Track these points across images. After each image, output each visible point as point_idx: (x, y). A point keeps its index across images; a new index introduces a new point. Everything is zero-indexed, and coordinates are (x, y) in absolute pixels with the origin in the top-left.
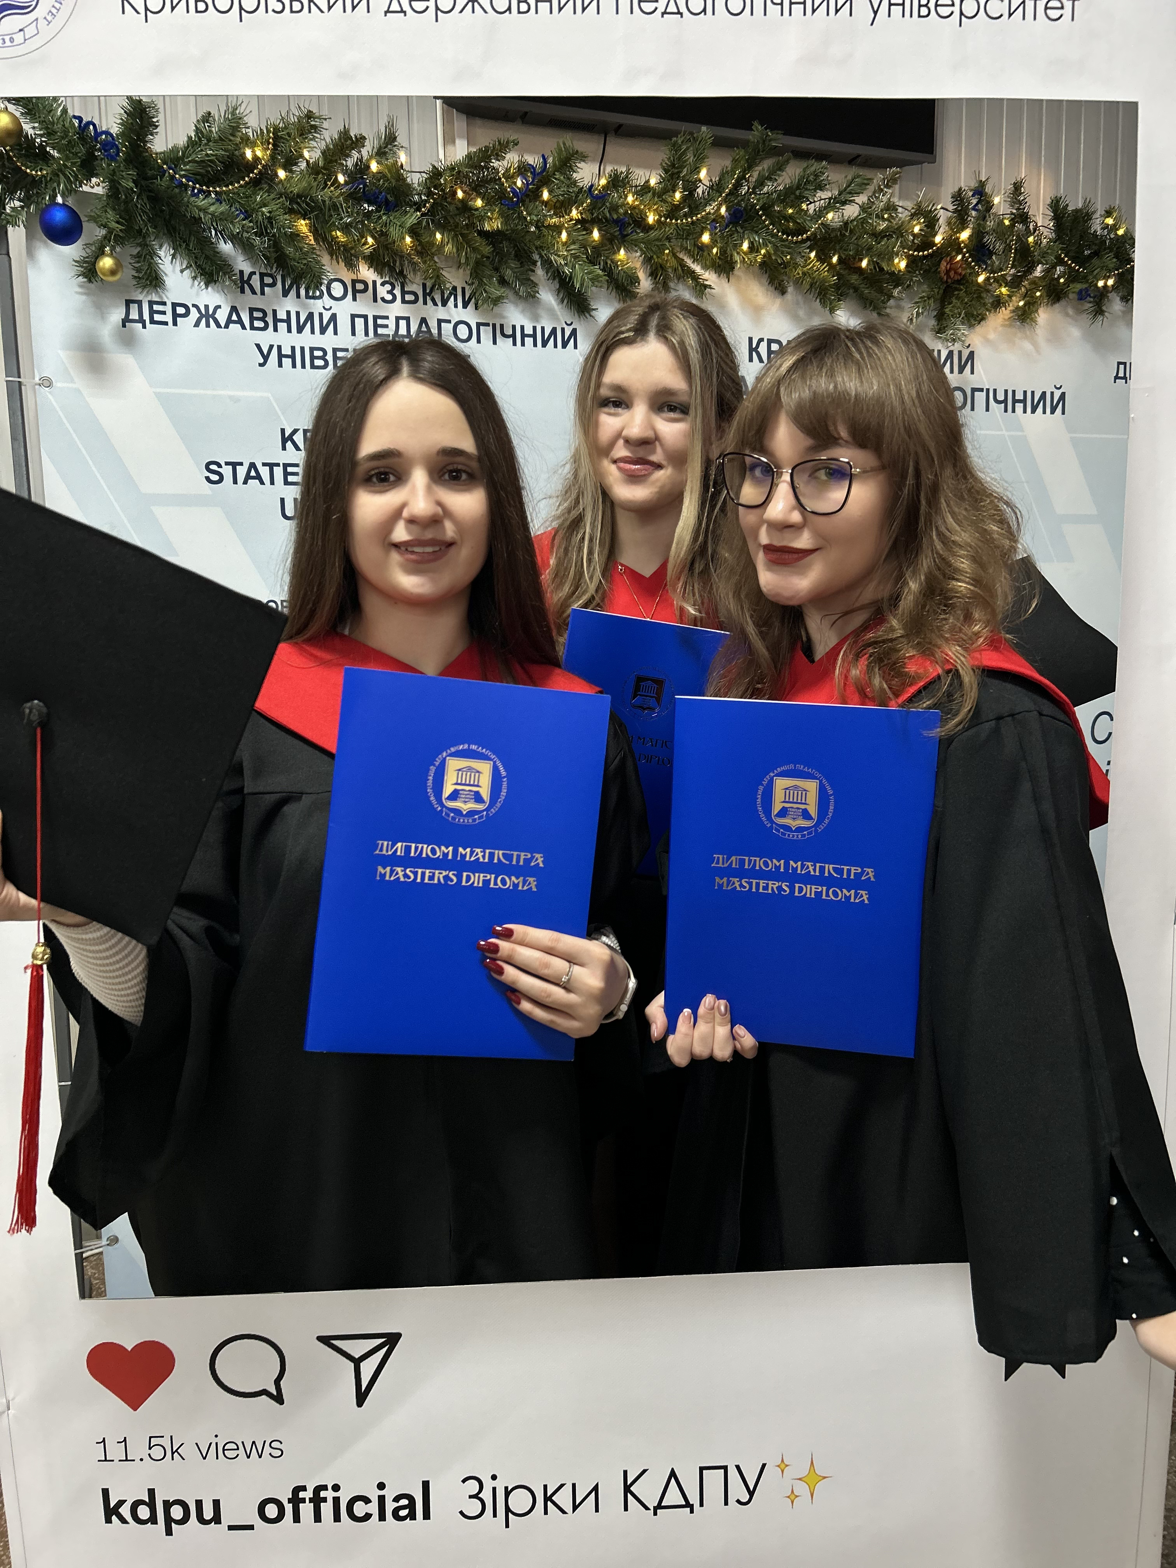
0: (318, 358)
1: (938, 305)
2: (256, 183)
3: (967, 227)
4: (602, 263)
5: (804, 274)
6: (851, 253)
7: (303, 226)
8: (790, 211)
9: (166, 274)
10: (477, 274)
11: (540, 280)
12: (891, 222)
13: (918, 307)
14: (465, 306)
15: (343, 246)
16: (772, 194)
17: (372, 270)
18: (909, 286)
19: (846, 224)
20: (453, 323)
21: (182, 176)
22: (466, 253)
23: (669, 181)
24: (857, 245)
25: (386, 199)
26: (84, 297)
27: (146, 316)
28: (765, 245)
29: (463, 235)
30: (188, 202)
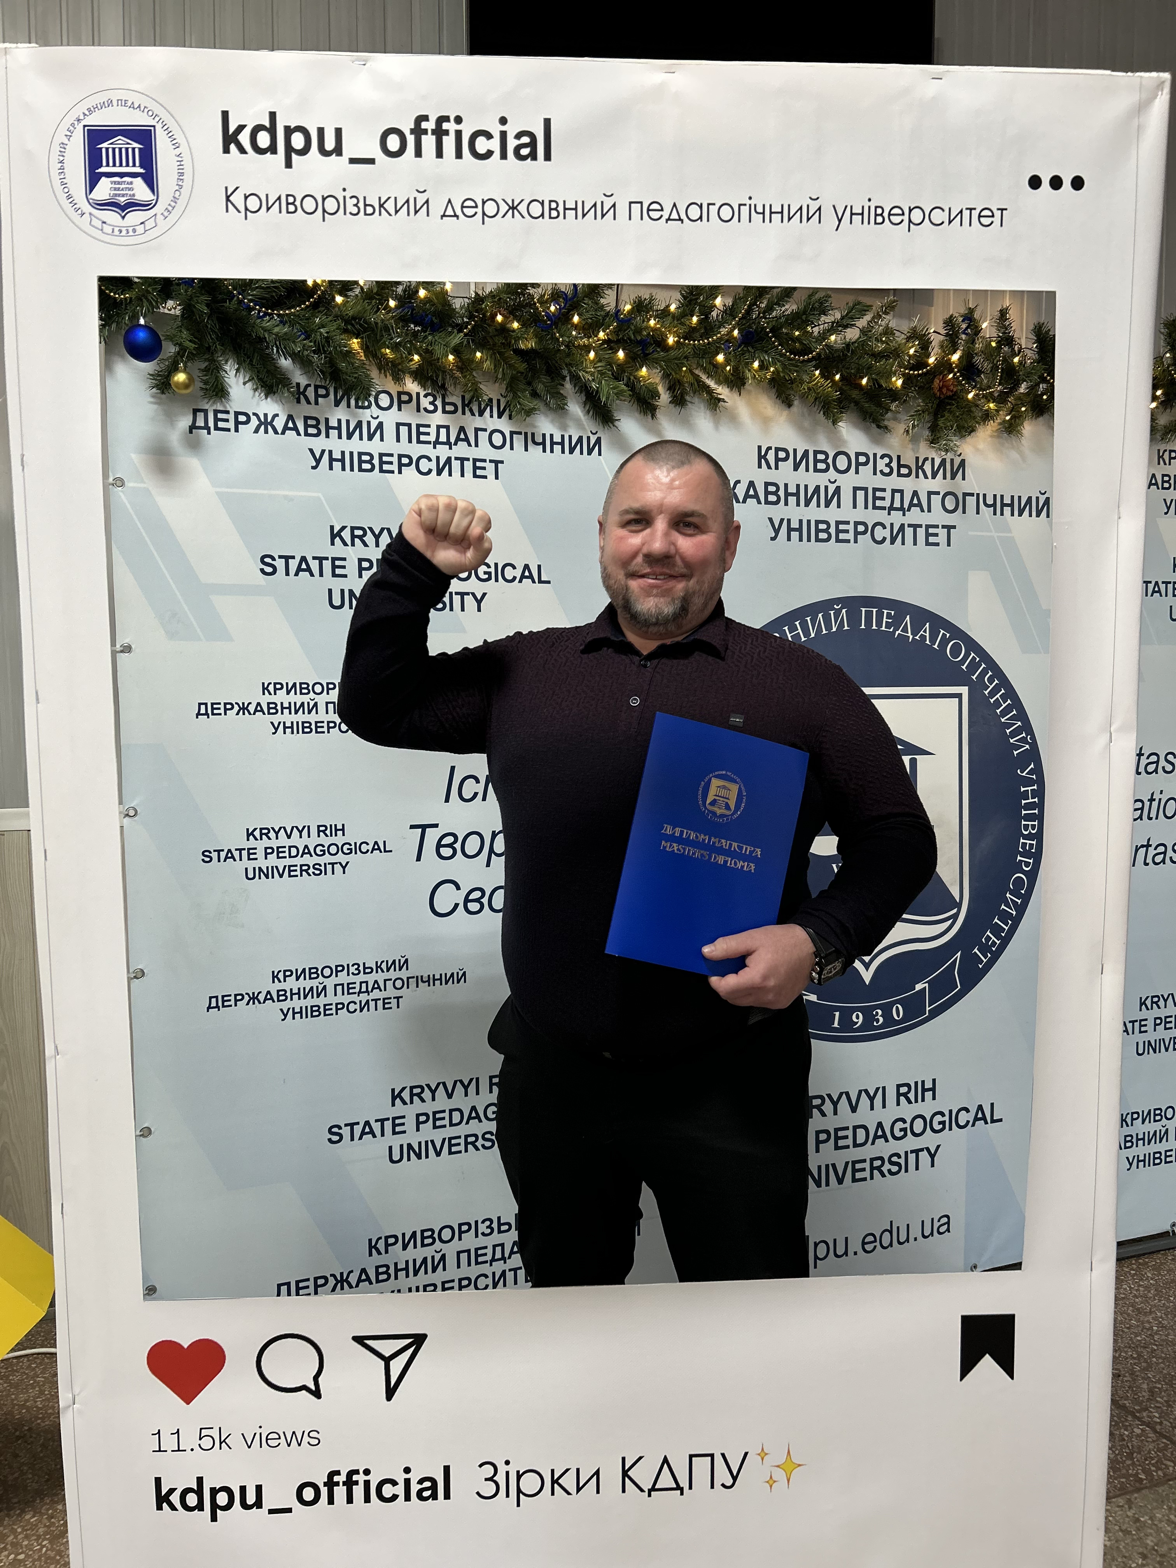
0: (366, 462)
1: (932, 417)
2: (315, 306)
3: (958, 349)
4: (625, 379)
5: (809, 389)
6: (852, 372)
7: (355, 343)
8: (797, 333)
9: (230, 386)
10: (512, 387)
11: (567, 393)
12: (888, 344)
13: (914, 420)
14: (500, 416)
15: (391, 362)
16: (780, 318)
17: (416, 383)
18: (905, 401)
19: (848, 345)
20: (489, 431)
21: (250, 301)
22: (503, 370)
23: (687, 306)
24: (858, 364)
25: (432, 321)
26: (155, 406)
27: (211, 424)
28: (774, 364)
29: (500, 353)
30: (254, 323)
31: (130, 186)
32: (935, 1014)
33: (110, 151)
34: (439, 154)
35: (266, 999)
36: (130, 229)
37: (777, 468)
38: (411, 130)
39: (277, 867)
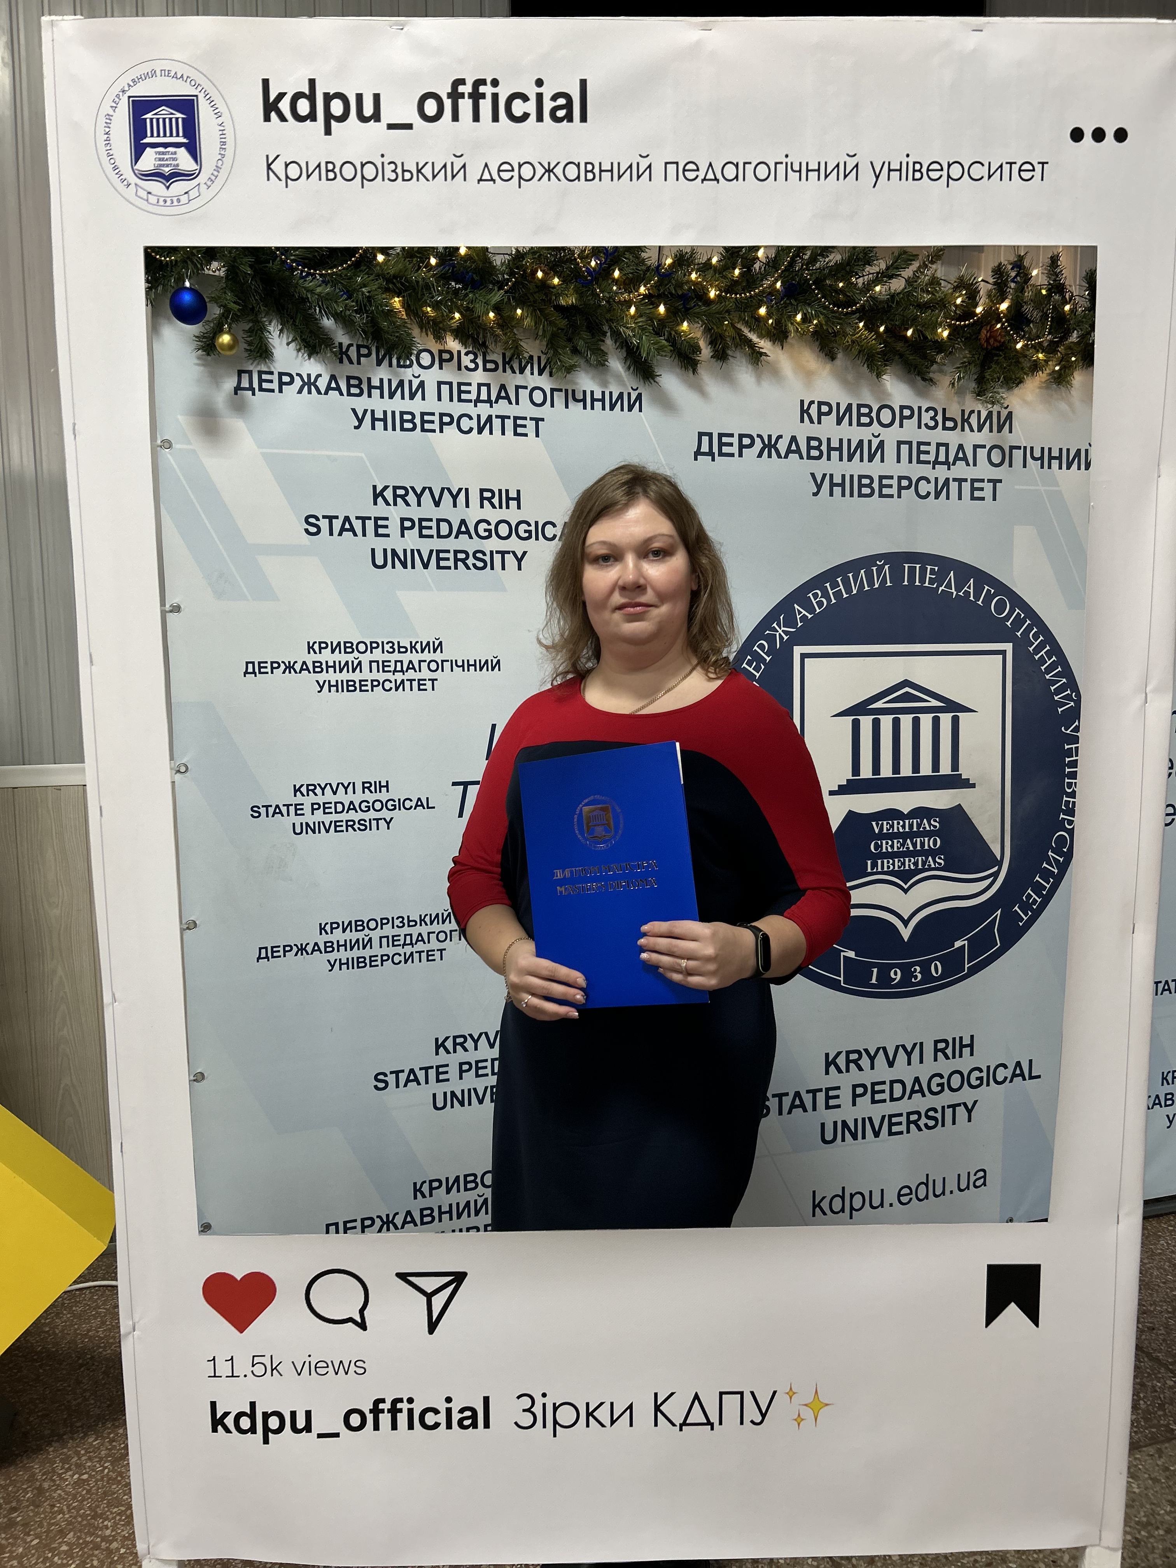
0: (408, 421)
1: (979, 369)
2: (357, 265)
3: (1006, 298)
4: (666, 334)
5: (853, 342)
6: (897, 323)
7: (396, 302)
8: (841, 285)
9: (274, 347)
10: (552, 344)
11: (608, 349)
12: (933, 294)
13: (960, 372)
14: (540, 374)
15: (432, 320)
16: (824, 270)
17: (457, 341)
18: (951, 352)
19: (892, 296)
20: (529, 388)
21: (293, 261)
22: (544, 326)
23: (729, 259)
24: (903, 315)
25: (473, 278)
26: (202, 368)
27: (256, 385)
28: (817, 317)
29: (540, 310)
30: (297, 283)
31: (174, 156)
32: (974, 971)
33: (155, 121)
34: (476, 118)
35: (313, 950)
36: (175, 199)
37: (819, 422)
38: (448, 94)
39: (323, 823)
